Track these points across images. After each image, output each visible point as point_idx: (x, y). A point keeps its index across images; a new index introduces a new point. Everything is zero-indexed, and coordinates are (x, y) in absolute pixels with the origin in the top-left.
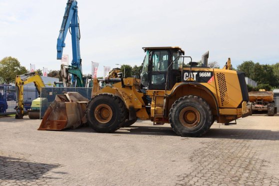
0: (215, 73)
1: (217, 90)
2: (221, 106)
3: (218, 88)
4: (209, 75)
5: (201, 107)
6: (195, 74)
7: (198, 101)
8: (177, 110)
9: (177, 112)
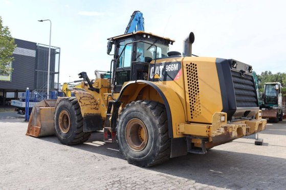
0: (185, 65)
1: (185, 91)
2: (190, 120)
3: (187, 90)
4: (176, 67)
5: (148, 119)
6: (162, 67)
7: (145, 110)
8: (122, 122)
9: (123, 125)
